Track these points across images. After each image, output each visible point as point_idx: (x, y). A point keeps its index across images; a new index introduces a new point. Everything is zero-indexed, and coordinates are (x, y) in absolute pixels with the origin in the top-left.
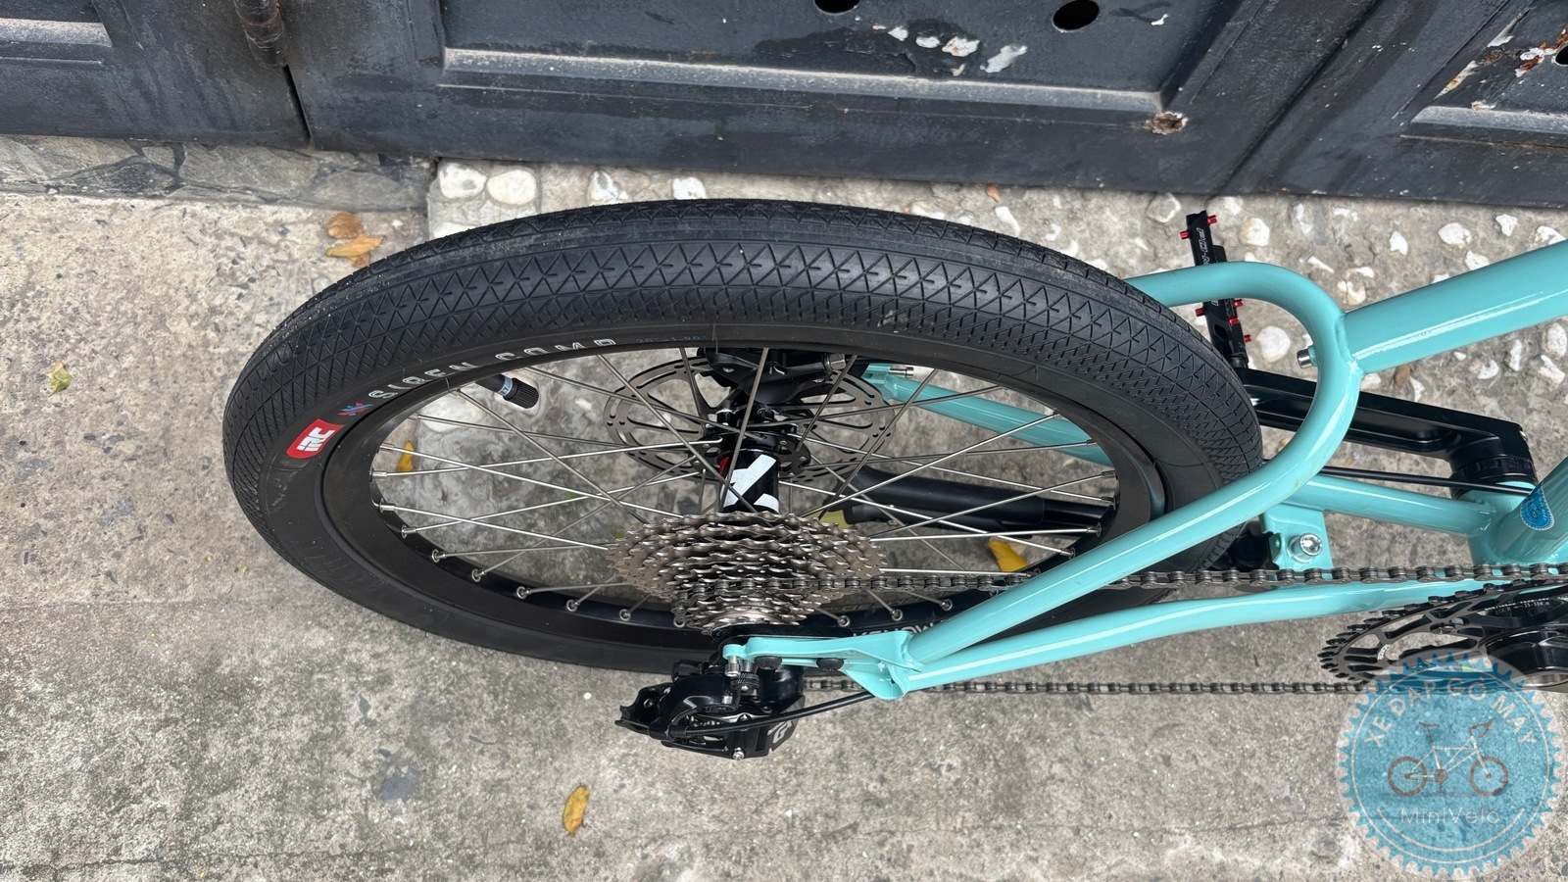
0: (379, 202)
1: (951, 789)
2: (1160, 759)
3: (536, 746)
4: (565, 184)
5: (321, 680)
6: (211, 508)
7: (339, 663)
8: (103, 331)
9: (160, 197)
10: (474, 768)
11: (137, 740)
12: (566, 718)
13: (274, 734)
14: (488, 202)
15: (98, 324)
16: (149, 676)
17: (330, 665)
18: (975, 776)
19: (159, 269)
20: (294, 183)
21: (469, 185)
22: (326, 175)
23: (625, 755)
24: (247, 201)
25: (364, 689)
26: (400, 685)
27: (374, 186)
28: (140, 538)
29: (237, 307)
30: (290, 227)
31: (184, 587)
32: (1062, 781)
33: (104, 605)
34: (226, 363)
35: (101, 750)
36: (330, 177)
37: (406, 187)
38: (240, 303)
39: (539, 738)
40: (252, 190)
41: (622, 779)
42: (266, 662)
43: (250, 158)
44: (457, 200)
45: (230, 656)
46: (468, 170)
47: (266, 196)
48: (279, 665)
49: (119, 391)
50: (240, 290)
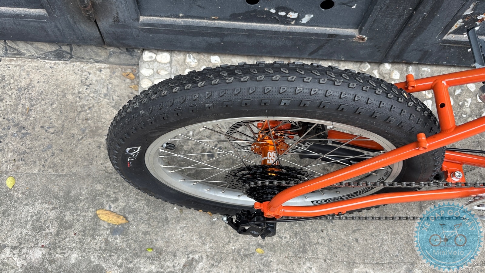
0: (127, 63)
1: (285, 244)
2: (354, 240)
3: (159, 222)
4: (179, 57)
6: (73, 148)
7: (104, 194)
8: (49, 98)
9: (67, 61)
10: (140, 227)
11: (46, 212)
12: (168, 214)
13: (84, 214)
14: (156, 63)
15: (47, 95)
16: (51, 195)
18: (293, 241)
19: (65, 80)
20: (103, 57)
21: (151, 57)
22: (112, 54)
23: (185, 227)
24: (91, 62)
25: (111, 202)
26: (121, 201)
27: (126, 58)
28: (53, 156)
29: (86, 92)
30: (102, 70)
31: (63, 170)
32: (322, 244)
33: (41, 174)
34: (81, 107)
35: (36, 215)
36: (113, 55)
37: (135, 58)
38: (86, 91)
39: (160, 220)
40: (92, 59)
41: (183, 234)
42: (84, 193)
43: (91, 49)
44: (147, 61)
45: (74, 190)
46: (151, 53)
47: (96, 61)
49: (51, 114)
50: (87, 87)
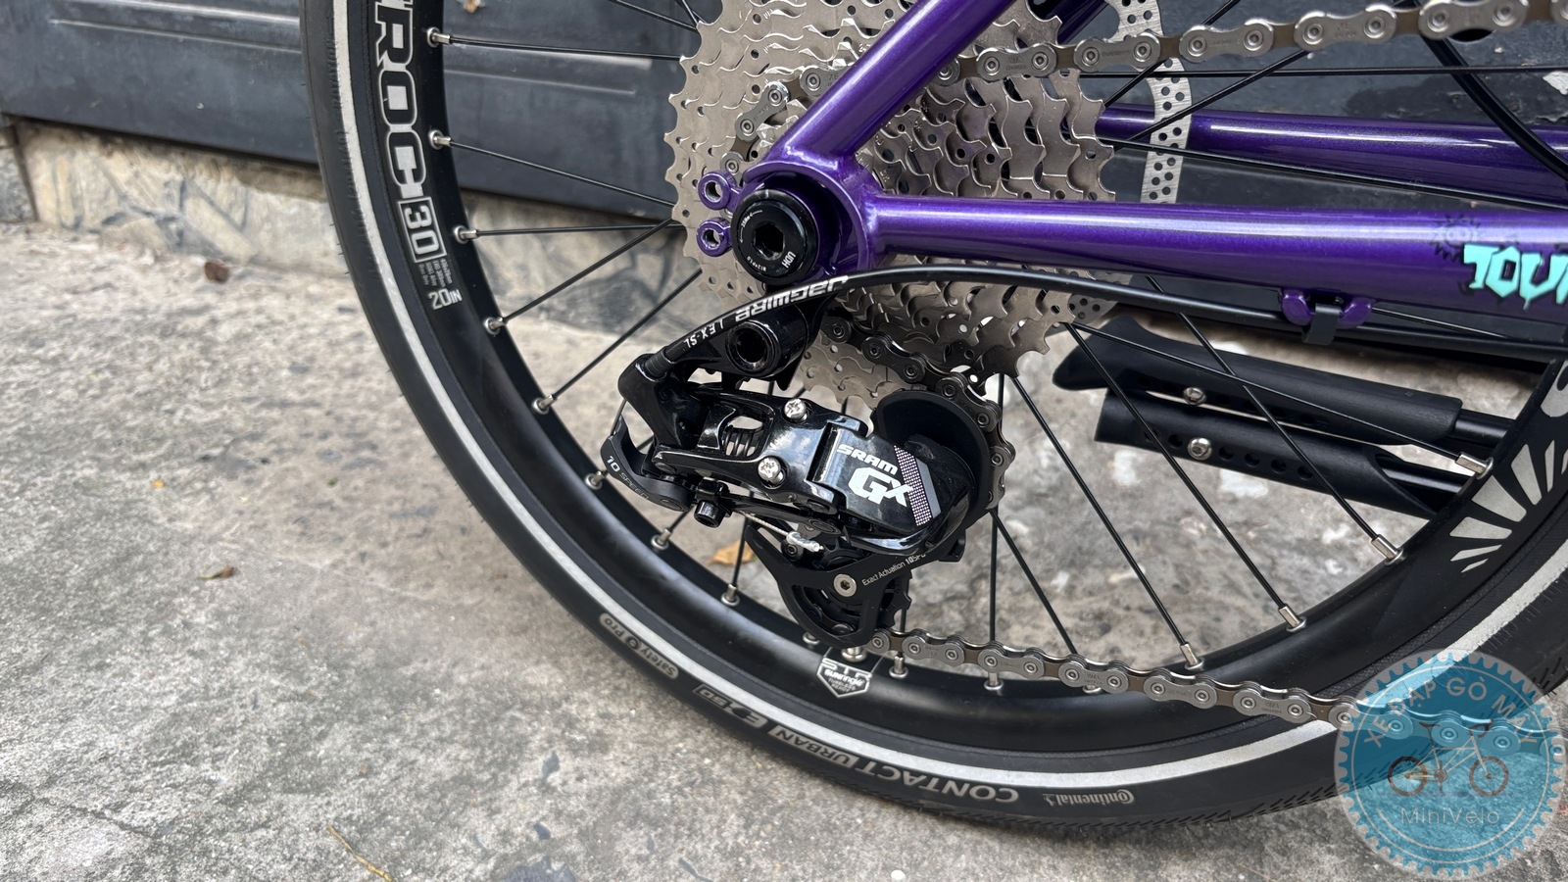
5: (514, 719)
17: (537, 707)
48: (477, 688)
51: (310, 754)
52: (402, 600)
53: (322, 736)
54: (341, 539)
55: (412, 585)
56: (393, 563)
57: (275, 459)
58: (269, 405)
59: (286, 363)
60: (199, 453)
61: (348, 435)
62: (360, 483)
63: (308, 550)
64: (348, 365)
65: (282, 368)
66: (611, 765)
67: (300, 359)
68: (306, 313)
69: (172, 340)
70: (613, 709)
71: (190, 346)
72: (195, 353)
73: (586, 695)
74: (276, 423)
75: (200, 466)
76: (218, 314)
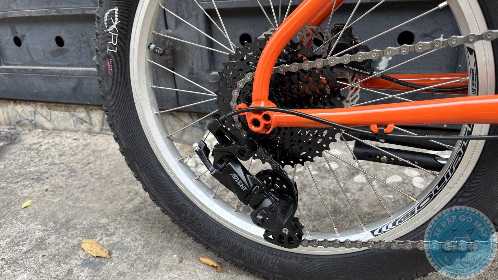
3: (145, 266)
5: (95, 231)
6: (104, 190)
7: (104, 227)
10: (119, 266)
11: (34, 232)
12: (162, 260)
13: (69, 240)
16: (53, 220)
17: (101, 227)
25: (105, 235)
28: (82, 192)
33: (59, 203)
39: (149, 263)
45: (77, 220)
48: (88, 225)
51: (45, 242)
52: (75, 207)
53: (49, 238)
54: (63, 195)
55: (78, 203)
56: (74, 199)
57: (50, 177)
58: (51, 165)
59: (58, 154)
60: (31, 178)
61: (69, 170)
62: (70, 181)
63: (54, 198)
64: (73, 153)
65: (56, 155)
66: (115, 238)
67: (61, 153)
68: (65, 141)
69: (29, 151)
70: (118, 226)
71: (34, 152)
72: (35, 154)
73: (113, 224)
74: (52, 169)
75: (31, 181)
76: (42, 143)
